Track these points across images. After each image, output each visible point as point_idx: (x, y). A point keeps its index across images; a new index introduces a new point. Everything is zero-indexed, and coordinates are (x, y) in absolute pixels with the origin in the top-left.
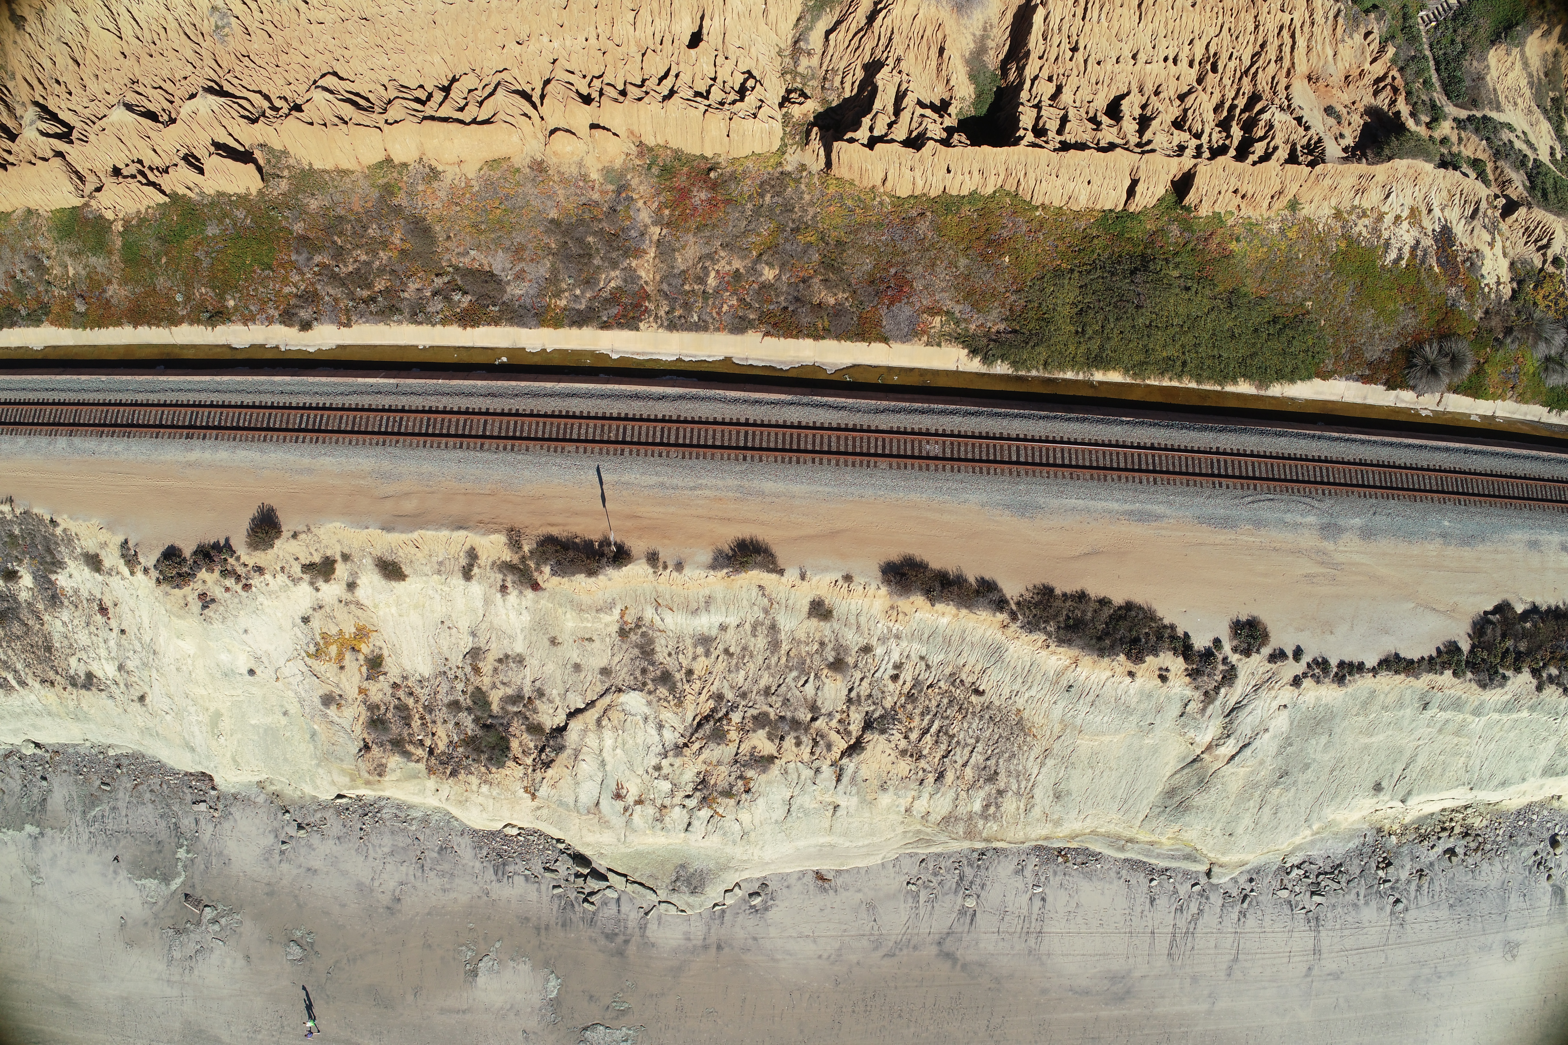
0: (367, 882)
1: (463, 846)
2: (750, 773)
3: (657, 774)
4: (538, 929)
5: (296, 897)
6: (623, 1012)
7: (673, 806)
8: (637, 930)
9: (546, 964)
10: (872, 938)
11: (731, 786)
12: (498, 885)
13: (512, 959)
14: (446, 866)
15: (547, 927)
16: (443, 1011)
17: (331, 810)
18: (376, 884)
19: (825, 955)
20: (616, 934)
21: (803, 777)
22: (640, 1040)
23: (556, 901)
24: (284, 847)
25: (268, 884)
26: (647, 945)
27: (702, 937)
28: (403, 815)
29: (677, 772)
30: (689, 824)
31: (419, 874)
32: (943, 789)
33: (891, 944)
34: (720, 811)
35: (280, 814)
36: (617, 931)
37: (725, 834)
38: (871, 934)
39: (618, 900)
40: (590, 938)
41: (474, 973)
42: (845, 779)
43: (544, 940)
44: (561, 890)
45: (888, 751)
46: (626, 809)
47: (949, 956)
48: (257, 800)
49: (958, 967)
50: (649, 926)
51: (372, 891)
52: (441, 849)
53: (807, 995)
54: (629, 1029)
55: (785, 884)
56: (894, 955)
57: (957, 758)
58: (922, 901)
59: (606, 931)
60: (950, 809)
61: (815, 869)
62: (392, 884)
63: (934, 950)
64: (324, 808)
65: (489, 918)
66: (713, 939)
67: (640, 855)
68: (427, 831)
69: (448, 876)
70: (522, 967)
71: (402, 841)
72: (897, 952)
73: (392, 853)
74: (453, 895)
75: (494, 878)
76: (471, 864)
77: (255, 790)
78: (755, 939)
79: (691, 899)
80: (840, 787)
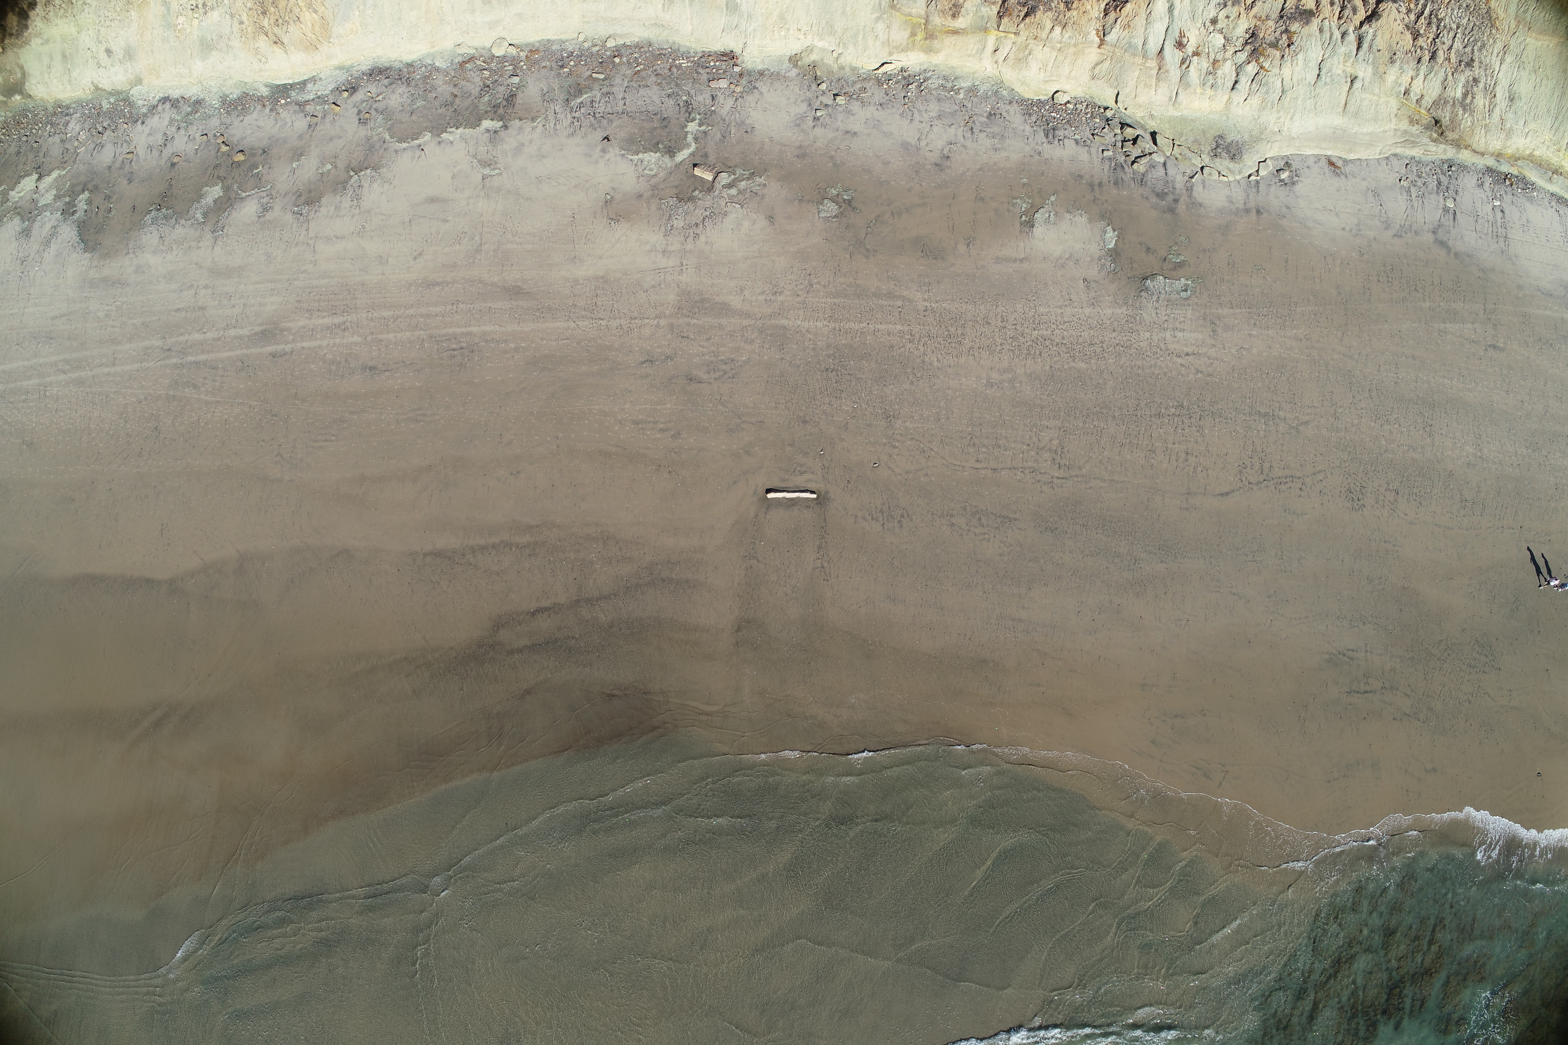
0: (914, 142)
1: (1012, 112)
2: (1295, 27)
3: (1212, 28)
4: (1091, 186)
5: (832, 157)
6: (1180, 265)
7: (1225, 60)
8: (1184, 191)
9: (1102, 217)
10: (1382, 220)
11: (1278, 41)
12: (1050, 146)
13: (1068, 212)
14: (996, 129)
15: (1100, 185)
16: (998, 260)
17: (872, 82)
18: (923, 143)
19: (1348, 229)
20: (1166, 194)
21: (1334, 37)
22: (1198, 291)
23: (1107, 163)
24: (819, 114)
25: (800, 147)
26: (1195, 205)
27: (1242, 202)
28: (949, 85)
29: (1231, 26)
30: (1236, 82)
31: (969, 134)
32: (1436, 68)
33: (1397, 227)
34: (1266, 65)
35: (814, 86)
36: (1166, 190)
37: (1267, 92)
38: (1380, 216)
39: (1165, 164)
40: (1142, 195)
41: (1030, 224)
42: (1365, 46)
43: (1098, 196)
44: (1110, 153)
45: (1399, 22)
46: (1183, 62)
47: (1443, 244)
48: (787, 75)
49: (1452, 255)
50: (1194, 188)
51: (918, 149)
52: (990, 114)
53: (1339, 261)
54: (1187, 280)
55: (1306, 165)
56: (1401, 236)
57: (1445, 40)
58: (1414, 196)
59: (1157, 190)
60: (1439, 92)
61: (1329, 153)
62: (940, 143)
63: (1430, 237)
64: (864, 79)
65: (1042, 174)
66: (1252, 204)
67: (1183, 120)
68: (975, 100)
69: (998, 137)
70: (1078, 219)
71: (948, 107)
72: (1403, 234)
73: (939, 117)
74: (1004, 154)
75: (1045, 140)
76: (1022, 128)
77: (786, 65)
78: (1288, 207)
79: (1232, 165)
80: (1361, 53)
